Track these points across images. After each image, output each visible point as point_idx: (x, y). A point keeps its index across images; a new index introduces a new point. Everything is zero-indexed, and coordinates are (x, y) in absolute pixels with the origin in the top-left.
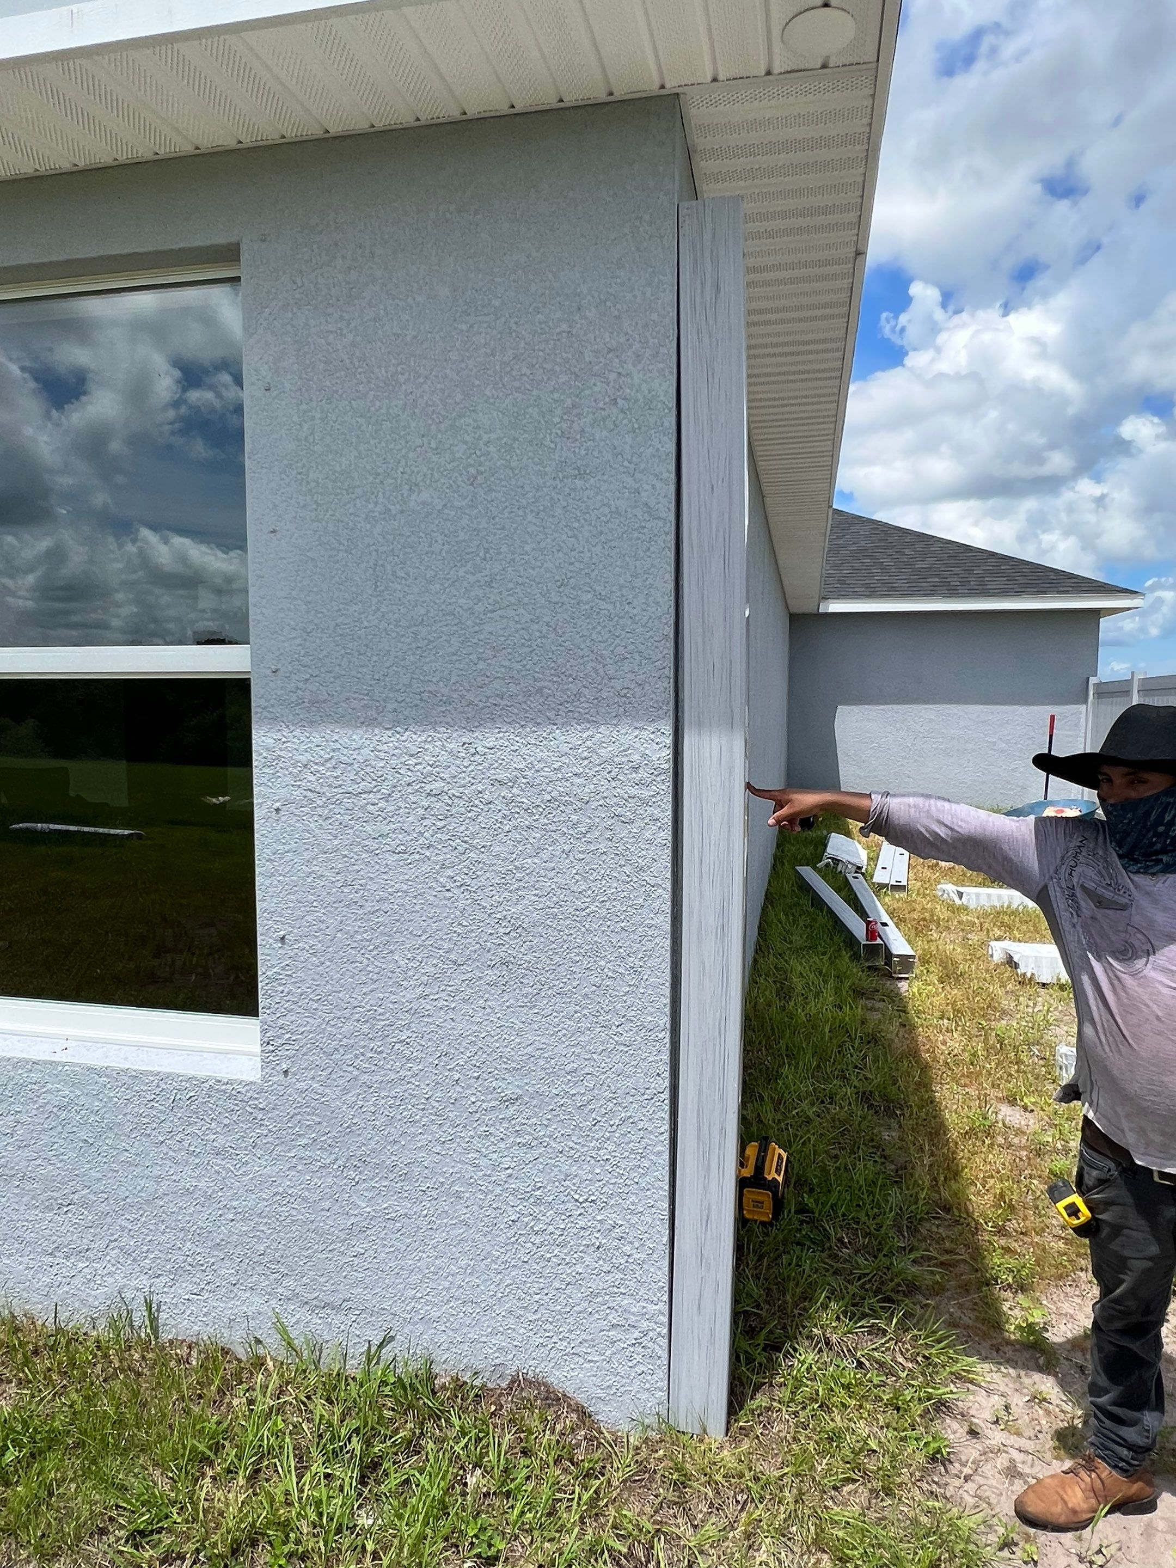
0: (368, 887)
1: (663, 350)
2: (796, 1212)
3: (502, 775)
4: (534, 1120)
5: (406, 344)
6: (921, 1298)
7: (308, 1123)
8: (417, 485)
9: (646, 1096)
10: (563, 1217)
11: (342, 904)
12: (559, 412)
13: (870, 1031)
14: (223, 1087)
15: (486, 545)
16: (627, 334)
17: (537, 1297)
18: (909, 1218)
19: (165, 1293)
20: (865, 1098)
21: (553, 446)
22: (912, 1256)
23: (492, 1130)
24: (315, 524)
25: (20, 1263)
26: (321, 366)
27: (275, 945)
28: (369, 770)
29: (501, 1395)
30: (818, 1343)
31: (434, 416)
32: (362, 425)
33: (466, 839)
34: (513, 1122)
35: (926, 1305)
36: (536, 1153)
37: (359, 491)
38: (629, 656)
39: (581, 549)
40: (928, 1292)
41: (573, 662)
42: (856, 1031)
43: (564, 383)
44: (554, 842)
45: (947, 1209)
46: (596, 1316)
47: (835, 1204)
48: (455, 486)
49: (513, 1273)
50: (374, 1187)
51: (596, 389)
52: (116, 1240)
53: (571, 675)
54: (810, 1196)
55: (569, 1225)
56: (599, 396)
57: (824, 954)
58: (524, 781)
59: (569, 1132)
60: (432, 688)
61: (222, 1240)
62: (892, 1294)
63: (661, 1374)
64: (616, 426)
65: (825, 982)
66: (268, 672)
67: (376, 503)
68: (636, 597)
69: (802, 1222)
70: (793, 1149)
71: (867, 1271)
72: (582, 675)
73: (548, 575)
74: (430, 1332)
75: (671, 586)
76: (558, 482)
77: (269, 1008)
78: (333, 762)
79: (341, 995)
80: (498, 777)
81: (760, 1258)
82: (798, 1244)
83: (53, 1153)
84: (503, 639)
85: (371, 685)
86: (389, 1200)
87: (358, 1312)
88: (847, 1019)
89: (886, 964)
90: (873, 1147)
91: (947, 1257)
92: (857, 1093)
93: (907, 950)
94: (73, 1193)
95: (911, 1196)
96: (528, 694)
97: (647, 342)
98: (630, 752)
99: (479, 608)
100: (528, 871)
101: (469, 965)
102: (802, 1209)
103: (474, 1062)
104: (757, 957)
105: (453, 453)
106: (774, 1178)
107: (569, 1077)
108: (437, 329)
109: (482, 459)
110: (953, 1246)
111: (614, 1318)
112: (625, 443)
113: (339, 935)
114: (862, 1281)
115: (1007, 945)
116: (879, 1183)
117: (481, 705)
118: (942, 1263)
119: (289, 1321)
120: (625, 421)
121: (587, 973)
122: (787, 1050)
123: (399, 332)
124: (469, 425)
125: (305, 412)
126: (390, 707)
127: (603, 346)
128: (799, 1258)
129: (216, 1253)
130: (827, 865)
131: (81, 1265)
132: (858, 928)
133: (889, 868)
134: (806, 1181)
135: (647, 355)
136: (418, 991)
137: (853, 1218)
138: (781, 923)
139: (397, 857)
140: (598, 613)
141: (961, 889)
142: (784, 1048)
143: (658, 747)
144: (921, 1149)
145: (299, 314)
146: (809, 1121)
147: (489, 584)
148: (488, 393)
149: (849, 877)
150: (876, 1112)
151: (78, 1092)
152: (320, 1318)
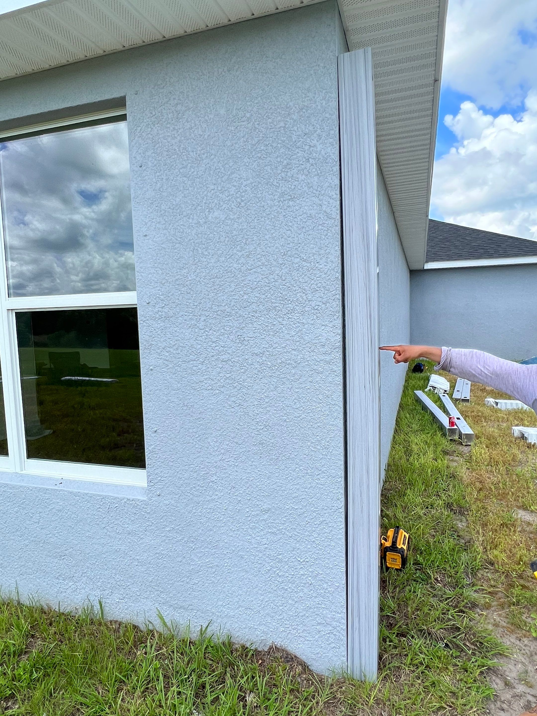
0: (195, 407)
1: (332, 132)
2: (413, 564)
3: (257, 351)
4: (277, 521)
5: (205, 140)
6: (478, 610)
7: (170, 520)
8: (212, 209)
9: (332, 510)
10: (293, 569)
11: (182, 415)
12: (280, 168)
13: (451, 472)
14: (131, 502)
15: (246, 237)
16: (313, 125)
17: (281, 608)
18: (471, 568)
19: (107, 598)
20: (449, 506)
21: (278, 185)
22: (474, 588)
23: (257, 525)
24: (165, 231)
25: (44, 582)
26: (165, 153)
27: (152, 435)
28: (194, 350)
29: (264, 655)
30: (424, 633)
31: (220, 174)
32: (185, 181)
33: (241, 382)
34: (267, 522)
35: (481, 614)
36: (279, 537)
37: (185, 214)
38: (318, 289)
39: (293, 236)
40: (482, 607)
41: (291, 293)
42: (444, 472)
43: (282, 153)
44: (284, 383)
45: (492, 564)
46: (310, 618)
47: (433, 561)
48: (230, 208)
49: (269, 596)
50: (202, 552)
51: (299, 155)
52: (85, 573)
53: (290, 300)
54: (420, 556)
55: (296, 573)
56: (301, 158)
57: (428, 433)
58: (268, 353)
59: (294, 527)
60: (222, 308)
61: (133, 574)
62: (463, 608)
63: (344, 648)
64: (309, 173)
65: (429, 447)
66: (145, 304)
67: (193, 219)
68: (321, 259)
69: (416, 570)
70: (412, 532)
71: (451, 596)
72: (295, 299)
73: (277, 250)
74: (230, 622)
75: (339, 252)
76: (281, 203)
77: (151, 465)
78: (176, 346)
79: (183, 459)
80: (256, 352)
81: (395, 588)
82: (415, 581)
83: (56, 531)
84: (255, 283)
85: (193, 309)
86: (209, 558)
87: (195, 611)
88: (439, 466)
89: (459, 438)
90: (453, 531)
91: (492, 589)
92: (445, 503)
93: (470, 431)
94: (66, 550)
95: (473, 557)
96: (269, 310)
97: (324, 129)
98: (320, 337)
99: (244, 268)
100: (271, 398)
101: (243, 444)
102: (417, 563)
103: (247, 492)
104: (395, 435)
105: (229, 192)
106: (402, 547)
107: (294, 500)
108: (220, 130)
109: (243, 194)
110: (495, 584)
111: (319, 620)
112: (314, 181)
113: (182, 430)
114: (448, 601)
115: (521, 428)
116: (457, 549)
117: (246, 316)
118: (489, 592)
119: (164, 614)
120: (314, 170)
121: (301, 449)
122: (409, 481)
123: (201, 133)
124: (236, 177)
125: (158, 176)
126: (203, 319)
127: (301, 132)
128: (415, 588)
129: (130, 580)
130: (430, 390)
131: (70, 584)
132: (445, 421)
133: (461, 391)
134: (418, 548)
135: (324, 135)
136: (220, 457)
137: (442, 568)
138: (407, 418)
139: (208, 392)
140: (302, 268)
141: (497, 401)
142: (407, 480)
143: (334, 335)
144: (478, 532)
145: (154, 128)
146: (420, 517)
147: (248, 256)
148: (245, 160)
149: (441, 396)
150: (455, 513)
151: (67, 504)
152: (179, 613)
